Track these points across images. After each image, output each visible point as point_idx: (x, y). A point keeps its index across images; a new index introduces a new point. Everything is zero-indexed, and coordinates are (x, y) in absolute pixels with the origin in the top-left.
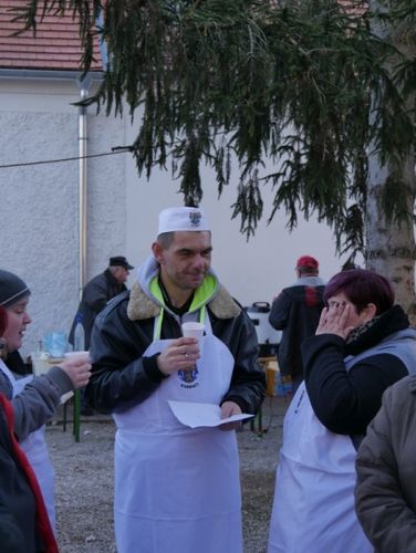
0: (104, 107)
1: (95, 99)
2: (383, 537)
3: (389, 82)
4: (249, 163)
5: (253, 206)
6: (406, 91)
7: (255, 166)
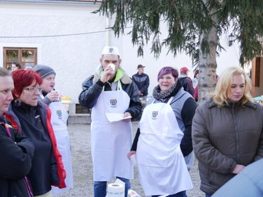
0: (102, 13)
1: (99, 11)
2: (211, 161)
3: (204, 5)
4: (156, 33)
5: (158, 48)
6: (210, 8)
7: (158, 34)
